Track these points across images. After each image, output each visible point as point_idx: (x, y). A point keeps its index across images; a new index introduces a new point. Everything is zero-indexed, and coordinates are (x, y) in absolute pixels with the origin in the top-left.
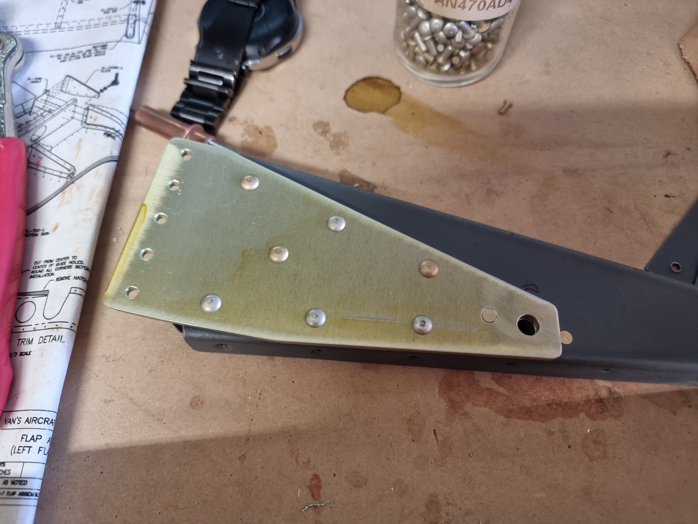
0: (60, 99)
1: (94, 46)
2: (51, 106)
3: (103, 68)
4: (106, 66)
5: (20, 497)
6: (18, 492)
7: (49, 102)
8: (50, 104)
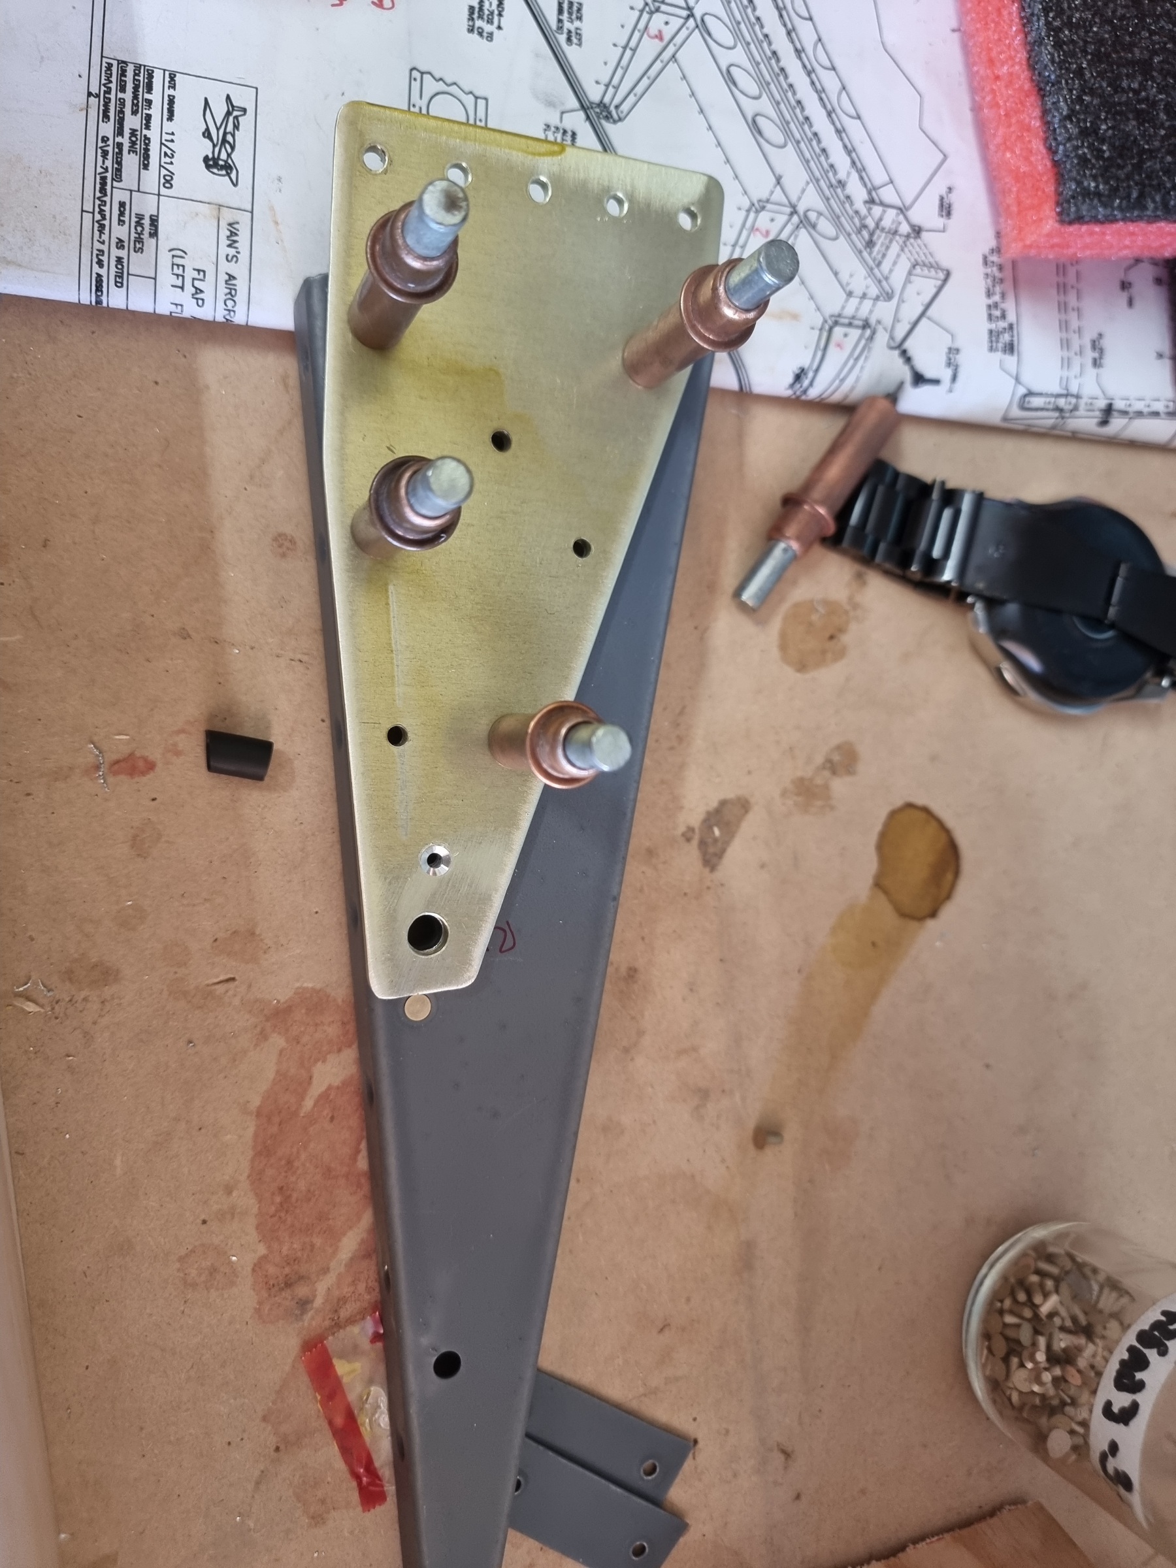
0: (895, 263)
1: (1015, 326)
2: (882, 244)
3: (958, 351)
4: (961, 359)
5: (94, 276)
6: (103, 272)
7: (891, 241)
8: (887, 241)
